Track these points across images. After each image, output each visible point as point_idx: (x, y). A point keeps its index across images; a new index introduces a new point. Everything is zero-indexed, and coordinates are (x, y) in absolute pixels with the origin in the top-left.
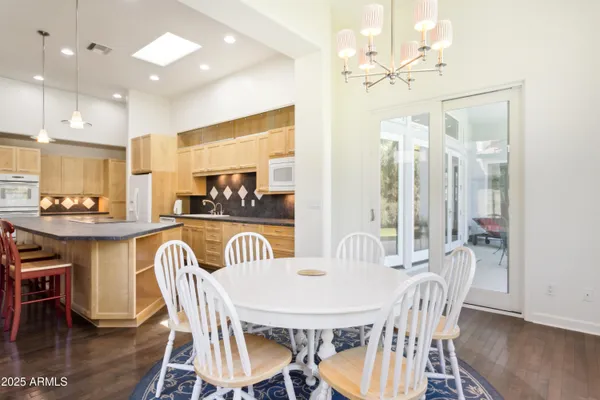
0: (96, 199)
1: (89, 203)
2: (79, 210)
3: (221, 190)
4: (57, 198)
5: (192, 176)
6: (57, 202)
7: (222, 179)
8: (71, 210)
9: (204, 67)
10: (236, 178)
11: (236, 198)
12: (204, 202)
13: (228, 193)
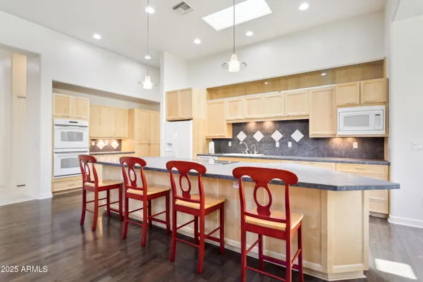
0: (120, 141)
1: (115, 144)
2: (106, 150)
3: (250, 134)
4: (93, 140)
5: (226, 122)
6: (93, 143)
7: (252, 126)
8: (103, 150)
9: (249, 34)
10: (268, 125)
11: (268, 141)
12: (230, 144)
13: (259, 136)
